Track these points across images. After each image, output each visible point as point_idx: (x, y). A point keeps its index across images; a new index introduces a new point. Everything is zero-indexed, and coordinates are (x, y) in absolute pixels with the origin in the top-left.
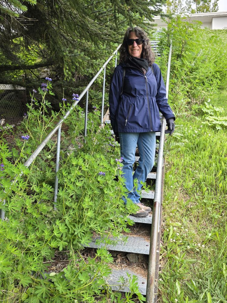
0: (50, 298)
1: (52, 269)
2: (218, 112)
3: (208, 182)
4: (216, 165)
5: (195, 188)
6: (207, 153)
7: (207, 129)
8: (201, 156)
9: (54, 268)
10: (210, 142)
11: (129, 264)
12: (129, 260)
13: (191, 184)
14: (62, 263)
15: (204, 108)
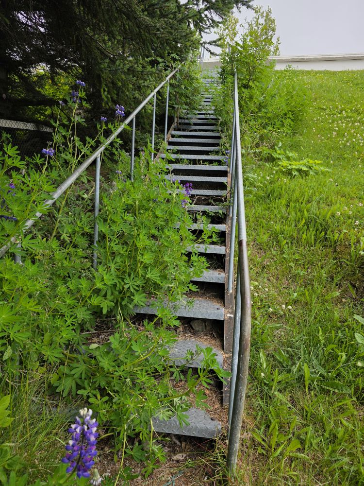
0: (90, 378)
1: (92, 341)
2: (291, 157)
3: (287, 234)
4: (296, 214)
5: (271, 242)
6: (284, 202)
7: (281, 175)
8: (276, 206)
9: (96, 340)
10: (285, 189)
11: (195, 333)
12: (194, 328)
13: (265, 238)
14: (106, 334)
15: (275, 153)
